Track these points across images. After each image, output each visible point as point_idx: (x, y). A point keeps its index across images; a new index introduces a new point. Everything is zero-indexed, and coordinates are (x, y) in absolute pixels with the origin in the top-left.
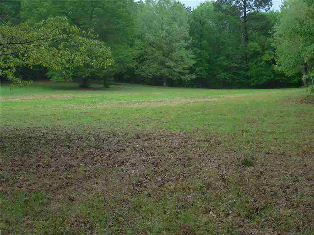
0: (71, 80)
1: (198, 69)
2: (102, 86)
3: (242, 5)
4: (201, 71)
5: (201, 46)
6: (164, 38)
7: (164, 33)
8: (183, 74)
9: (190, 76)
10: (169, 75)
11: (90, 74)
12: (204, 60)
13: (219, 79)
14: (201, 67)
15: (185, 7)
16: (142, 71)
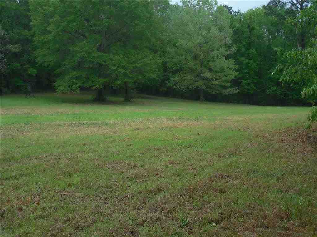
0: (78, 91)
1: (244, 82)
2: (122, 99)
3: (298, 8)
4: (248, 84)
5: (248, 56)
6: (200, 45)
7: (201, 40)
8: (225, 88)
9: (232, 89)
10: (207, 88)
11: (102, 85)
12: (252, 72)
13: (269, 94)
14: (248, 80)
15: (233, 11)
16: (176, 83)
